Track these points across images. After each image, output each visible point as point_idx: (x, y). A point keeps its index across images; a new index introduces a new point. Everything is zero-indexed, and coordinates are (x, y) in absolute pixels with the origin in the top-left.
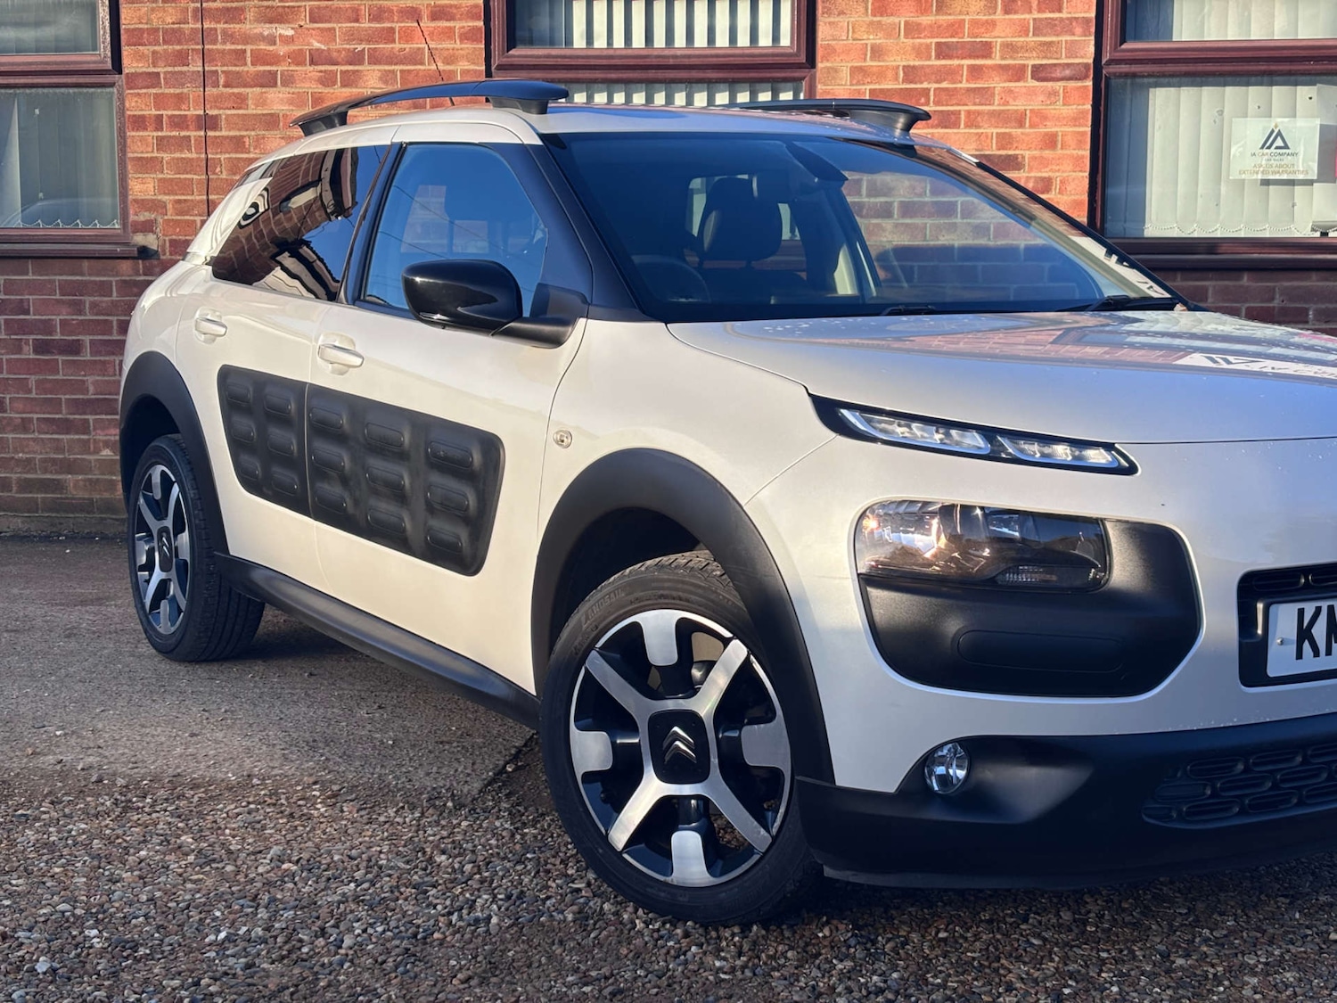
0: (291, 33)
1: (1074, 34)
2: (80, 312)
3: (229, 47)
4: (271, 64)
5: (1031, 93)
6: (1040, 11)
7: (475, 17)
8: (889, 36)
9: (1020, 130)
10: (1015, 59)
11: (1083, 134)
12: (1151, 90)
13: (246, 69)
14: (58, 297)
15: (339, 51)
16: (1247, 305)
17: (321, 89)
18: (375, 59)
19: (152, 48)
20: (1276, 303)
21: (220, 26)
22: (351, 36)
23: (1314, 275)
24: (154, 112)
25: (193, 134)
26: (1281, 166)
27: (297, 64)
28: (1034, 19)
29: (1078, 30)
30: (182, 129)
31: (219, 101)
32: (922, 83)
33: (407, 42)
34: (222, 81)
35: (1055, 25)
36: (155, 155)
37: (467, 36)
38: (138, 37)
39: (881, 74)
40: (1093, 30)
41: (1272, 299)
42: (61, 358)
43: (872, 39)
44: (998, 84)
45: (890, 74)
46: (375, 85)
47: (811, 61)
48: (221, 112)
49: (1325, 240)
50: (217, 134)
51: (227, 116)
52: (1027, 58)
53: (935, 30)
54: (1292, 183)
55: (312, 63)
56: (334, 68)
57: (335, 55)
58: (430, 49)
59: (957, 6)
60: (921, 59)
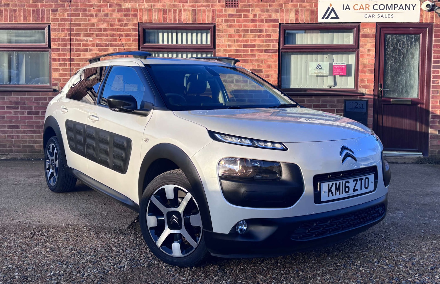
0: (92, 39)
1: (274, 43)
2: (39, 105)
3: (77, 42)
4: (87, 47)
5: (264, 56)
6: (266, 37)
7: (136, 36)
8: (232, 42)
9: (262, 64)
10: (261, 48)
11: (277, 65)
12: (291, 55)
13: (81, 48)
14: (33, 101)
15: (103, 44)
16: (314, 104)
17: (98, 52)
18: (112, 46)
19: (58, 43)
20: (320, 103)
21: (75, 38)
22: (106, 40)
23: (328, 97)
24: (58, 57)
25: (67, 63)
26: (321, 72)
27: (93, 47)
28: (265, 39)
29: (275, 42)
30: (65, 61)
31: (74, 55)
32: (240, 53)
33: (120, 42)
34: (75, 51)
35: (269, 41)
36: (58, 67)
37: (133, 41)
38: (55, 40)
39: (230, 51)
40: (278, 42)
41: (319, 102)
42: (34, 116)
43: (229, 43)
44: (257, 54)
45: (232, 51)
47: (215, 48)
48: (75, 57)
49: (330, 89)
50: (73, 63)
51: (76, 59)
52: (263, 48)
53: (242, 41)
54: (323, 76)
55: (97, 46)
56: (102, 48)
57: (102, 44)
58: (125, 43)
59: (248, 36)
60: (239, 48)
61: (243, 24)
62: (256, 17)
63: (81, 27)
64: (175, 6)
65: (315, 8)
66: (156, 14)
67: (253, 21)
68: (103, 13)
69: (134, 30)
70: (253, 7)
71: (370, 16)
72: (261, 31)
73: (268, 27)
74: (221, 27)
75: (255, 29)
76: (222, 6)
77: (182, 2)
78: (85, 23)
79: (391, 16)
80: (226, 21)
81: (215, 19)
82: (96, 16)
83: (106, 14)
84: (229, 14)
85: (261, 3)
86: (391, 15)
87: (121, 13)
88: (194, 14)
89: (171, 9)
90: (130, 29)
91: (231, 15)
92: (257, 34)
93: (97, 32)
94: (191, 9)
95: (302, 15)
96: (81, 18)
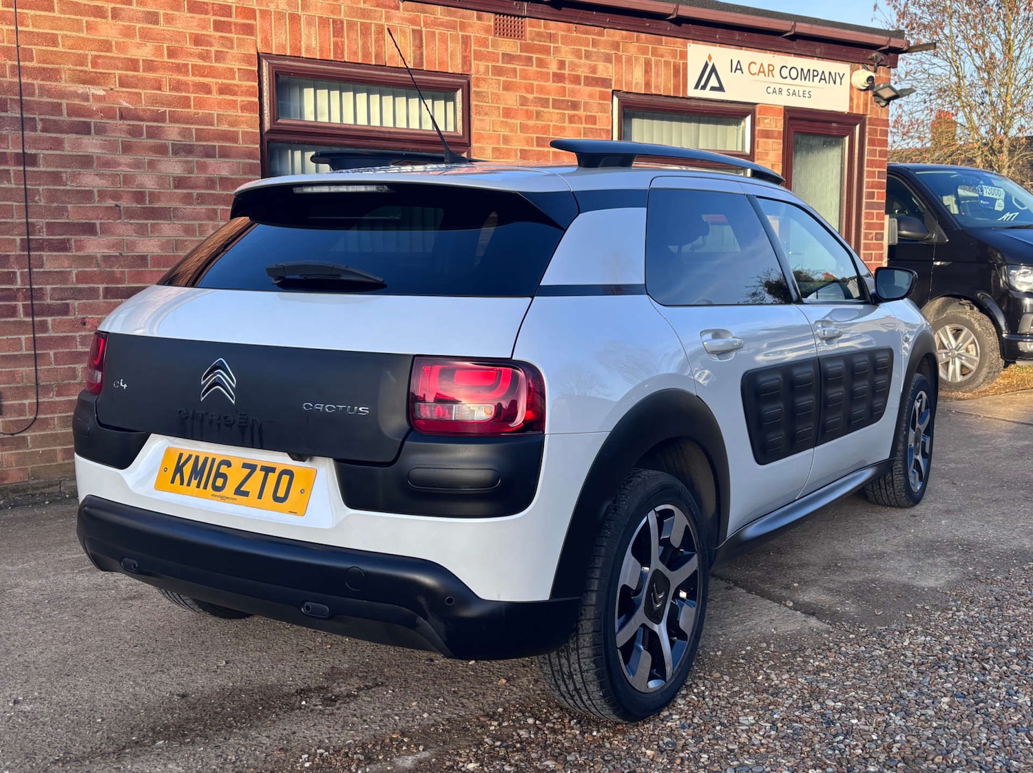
0: (102, 93)
3: (45, 99)
4: (86, 117)
6: (586, 123)
7: (251, 95)
8: (512, 131)
13: (62, 118)
15: (144, 110)
17: (129, 139)
18: (174, 119)
21: (37, 82)
22: (154, 100)
25: (12, 168)
27: (109, 118)
28: (582, 127)
31: (36, 142)
32: (529, 160)
33: (200, 108)
34: (39, 126)
35: (593, 132)
37: (245, 108)
39: (507, 153)
43: (504, 132)
46: (175, 138)
47: (468, 143)
48: (39, 151)
50: (35, 169)
51: (45, 155)
53: (535, 129)
55: (122, 117)
56: (141, 123)
57: (141, 113)
58: (218, 115)
59: (546, 116)
60: (529, 146)
61: (536, 83)
62: (564, 69)
63: (60, 49)
64: (364, 13)
65: (681, 62)
66: (313, 31)
67: (559, 78)
68: (141, 9)
69: (246, 74)
70: (557, 41)
71: (774, 92)
72: (575, 106)
73: (591, 96)
74: (483, 88)
75: (563, 101)
76: (487, 30)
77: (384, 6)
78: (74, 34)
79: (807, 95)
80: (498, 71)
81: (470, 64)
82: (114, 17)
83: (149, 13)
84: (503, 54)
85: (575, 34)
86: (806, 93)
87: (203, 16)
88: (417, 42)
89: (355, 23)
90: (231, 70)
91: (508, 58)
92: (566, 112)
93: (121, 69)
94: (409, 28)
95: (657, 75)
96: (57, 14)
